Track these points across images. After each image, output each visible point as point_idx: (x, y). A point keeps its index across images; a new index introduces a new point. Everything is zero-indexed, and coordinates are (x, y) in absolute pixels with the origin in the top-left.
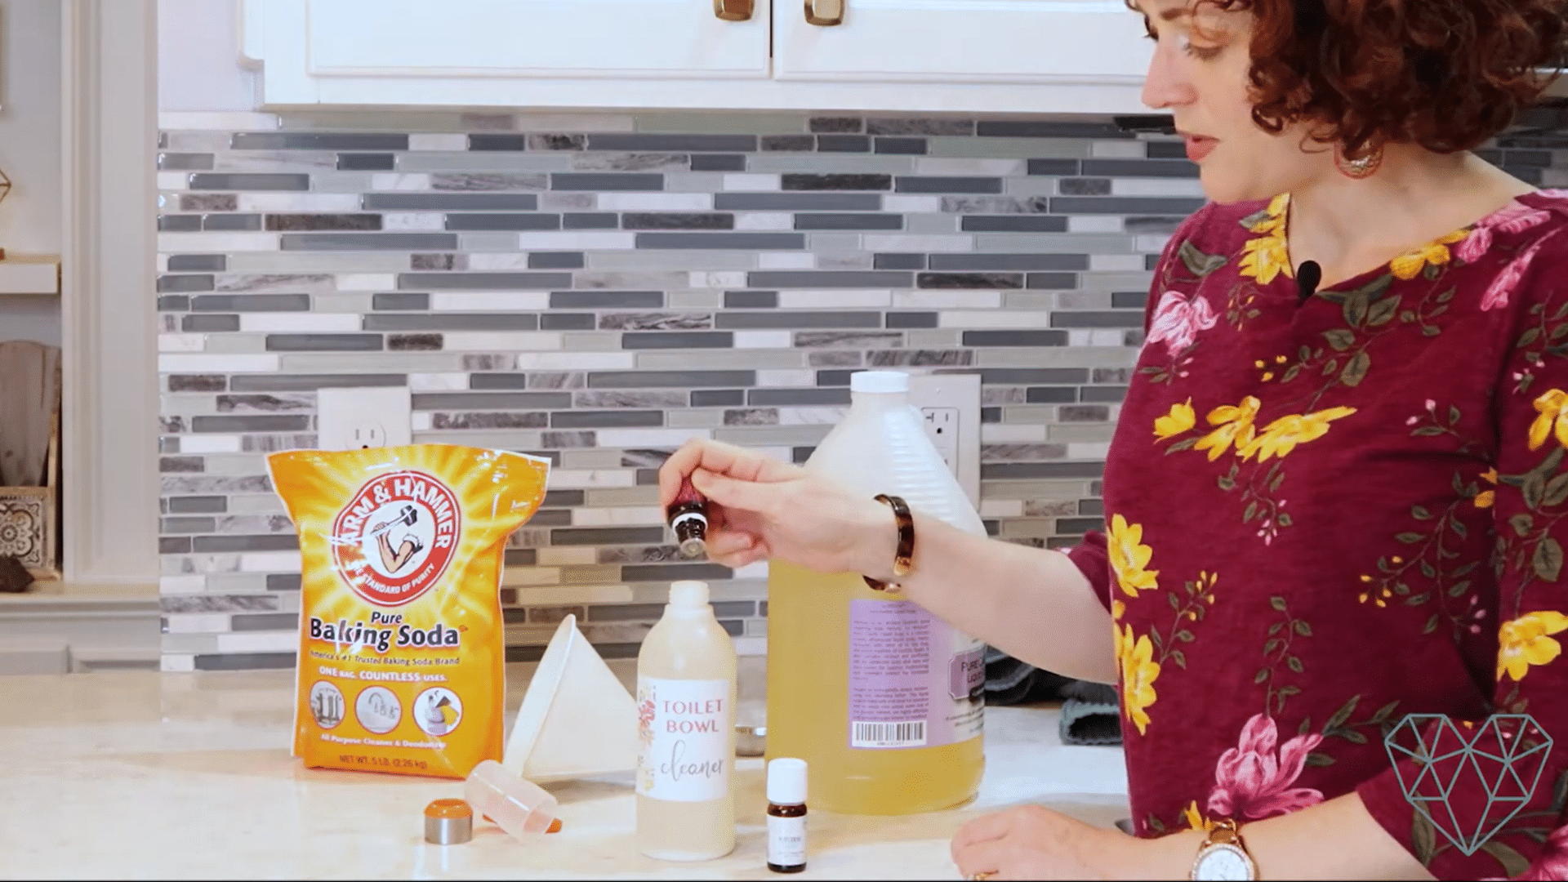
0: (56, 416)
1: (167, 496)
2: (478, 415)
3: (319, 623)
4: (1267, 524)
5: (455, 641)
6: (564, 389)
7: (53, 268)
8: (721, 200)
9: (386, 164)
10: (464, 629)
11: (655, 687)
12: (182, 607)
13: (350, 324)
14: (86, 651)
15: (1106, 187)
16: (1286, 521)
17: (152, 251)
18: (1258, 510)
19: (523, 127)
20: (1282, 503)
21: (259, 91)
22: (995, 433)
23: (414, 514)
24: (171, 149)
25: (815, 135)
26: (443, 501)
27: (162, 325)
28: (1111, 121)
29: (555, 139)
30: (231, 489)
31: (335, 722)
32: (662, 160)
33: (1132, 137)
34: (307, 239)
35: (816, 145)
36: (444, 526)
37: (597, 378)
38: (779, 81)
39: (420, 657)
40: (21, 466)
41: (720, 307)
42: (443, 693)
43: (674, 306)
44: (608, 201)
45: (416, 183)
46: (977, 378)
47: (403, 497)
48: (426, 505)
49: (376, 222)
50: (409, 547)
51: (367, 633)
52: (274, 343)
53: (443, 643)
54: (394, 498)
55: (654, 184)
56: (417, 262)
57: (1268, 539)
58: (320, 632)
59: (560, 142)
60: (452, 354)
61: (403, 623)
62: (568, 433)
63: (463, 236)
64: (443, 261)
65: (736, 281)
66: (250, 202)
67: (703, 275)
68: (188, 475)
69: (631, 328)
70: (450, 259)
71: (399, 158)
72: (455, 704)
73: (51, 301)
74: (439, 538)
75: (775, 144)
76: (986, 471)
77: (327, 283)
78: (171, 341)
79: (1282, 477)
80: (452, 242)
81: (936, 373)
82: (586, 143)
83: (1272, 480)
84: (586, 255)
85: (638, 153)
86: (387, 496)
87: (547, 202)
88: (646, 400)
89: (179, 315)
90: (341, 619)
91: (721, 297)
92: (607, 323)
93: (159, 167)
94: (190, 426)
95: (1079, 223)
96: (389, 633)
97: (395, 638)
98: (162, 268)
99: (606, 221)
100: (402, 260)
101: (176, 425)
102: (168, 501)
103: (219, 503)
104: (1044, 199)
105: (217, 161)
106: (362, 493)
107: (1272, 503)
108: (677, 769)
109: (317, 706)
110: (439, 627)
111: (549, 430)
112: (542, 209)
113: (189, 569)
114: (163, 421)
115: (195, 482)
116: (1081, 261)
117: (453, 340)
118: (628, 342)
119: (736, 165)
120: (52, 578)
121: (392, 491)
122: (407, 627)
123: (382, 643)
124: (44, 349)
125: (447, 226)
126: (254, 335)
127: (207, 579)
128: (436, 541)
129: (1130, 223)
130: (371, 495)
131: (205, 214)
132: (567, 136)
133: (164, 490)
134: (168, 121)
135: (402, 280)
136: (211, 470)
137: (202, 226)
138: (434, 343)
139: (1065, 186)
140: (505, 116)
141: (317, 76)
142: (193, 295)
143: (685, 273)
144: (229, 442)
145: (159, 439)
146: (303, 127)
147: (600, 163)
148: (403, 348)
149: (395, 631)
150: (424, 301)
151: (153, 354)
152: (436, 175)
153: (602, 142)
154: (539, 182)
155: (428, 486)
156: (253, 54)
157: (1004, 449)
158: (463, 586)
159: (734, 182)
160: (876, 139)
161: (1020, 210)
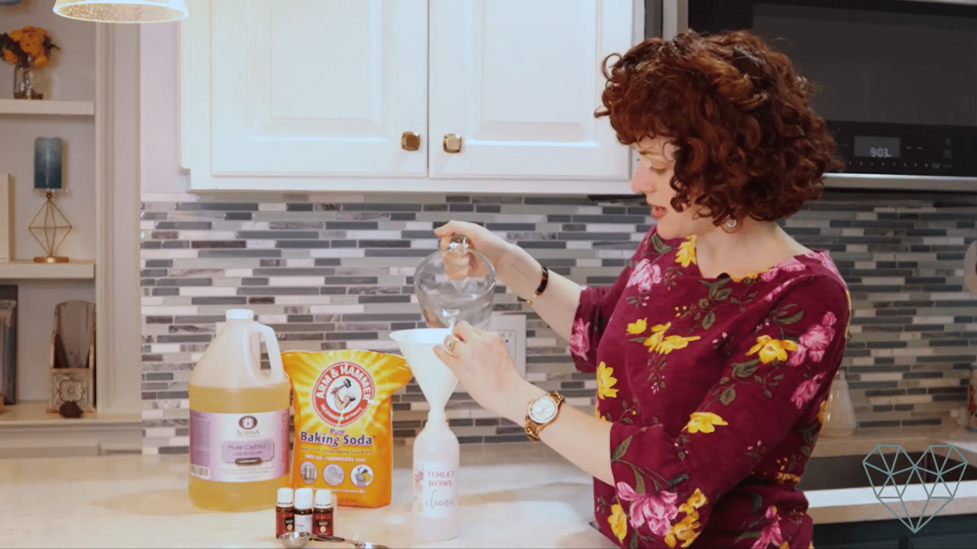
0: (92, 336)
1: (145, 373)
2: (291, 335)
3: (306, 434)
4: (655, 384)
5: (370, 442)
6: (332, 322)
7: (92, 266)
8: (406, 234)
9: (248, 217)
10: (374, 437)
11: (423, 465)
12: (153, 424)
13: (232, 292)
14: (106, 446)
15: (584, 228)
16: (663, 385)
17: (138, 258)
18: (654, 376)
19: (312, 200)
20: (663, 377)
21: (188, 183)
22: (534, 342)
23: (349, 382)
24: (147, 210)
25: (448, 204)
26: (363, 378)
27: (143, 292)
28: (586, 197)
29: (327, 206)
30: (176, 369)
31: (312, 481)
32: (377, 215)
33: (596, 205)
34: (212, 252)
35: (449, 208)
36: (366, 390)
37: (348, 317)
38: (433, 179)
39: (355, 450)
40: (77, 359)
41: (405, 284)
42: (364, 467)
43: (383, 284)
44: (353, 235)
45: (262, 226)
46: (524, 317)
47: (344, 375)
48: (355, 378)
49: (243, 244)
50: (349, 399)
51: (328, 438)
52: (196, 301)
53: (365, 443)
54: (341, 375)
55: (374, 226)
56: (263, 263)
57: (655, 391)
58: (306, 438)
59: (330, 207)
60: (279, 306)
61: (345, 434)
62: (334, 343)
63: (285, 251)
64: (275, 262)
65: (410, 271)
66: (184, 235)
67: (396, 269)
68: (155, 363)
69: (363, 294)
70: (278, 263)
71: (254, 214)
72: (370, 472)
73: (91, 282)
74: (365, 395)
75: (430, 208)
76: (528, 360)
77: (221, 272)
78: (145, 300)
79: (665, 364)
80: (278, 253)
81: (505, 314)
82: (342, 208)
83: (661, 364)
84: (342, 259)
85: (366, 212)
86: (337, 374)
87: (324, 235)
88: (371, 327)
89: (151, 288)
90: (315, 432)
91: (405, 279)
92: (351, 292)
93: (141, 219)
94: (156, 341)
95: (571, 245)
96: (338, 439)
97: (342, 441)
98: (143, 266)
99: (351, 244)
100: (256, 262)
101: (149, 339)
102: (146, 375)
103: (170, 376)
104: (555, 233)
105: (169, 216)
106: (325, 373)
107: (660, 376)
108: (433, 503)
109: (303, 473)
110: (363, 436)
111: (324, 341)
112: (321, 238)
113: (156, 407)
114: (143, 337)
115: (159, 366)
116: (572, 262)
117: (280, 300)
118: (362, 301)
119: (412, 218)
120: (91, 412)
121: (339, 372)
122: (347, 436)
123: (335, 443)
124: (88, 304)
125: (277, 246)
126: (187, 297)
127: (164, 412)
128: (362, 397)
129: (595, 244)
130: (329, 374)
131: (163, 241)
132: (333, 204)
133: (144, 370)
134: (145, 197)
135: (256, 271)
136: (166, 361)
137: (162, 246)
138: (271, 301)
139: (565, 228)
140: (304, 195)
141: (216, 177)
142: (157, 279)
143: (388, 268)
144: (175, 347)
145: (141, 346)
146: (210, 200)
147: (348, 217)
148: (256, 303)
149: (341, 438)
150: (266, 281)
151: (139, 305)
152: (272, 223)
153: (349, 207)
154: (320, 226)
155: (356, 369)
156: (185, 166)
157: (537, 350)
158: (376, 418)
159: (411, 226)
160: (477, 206)
161: (544, 238)
